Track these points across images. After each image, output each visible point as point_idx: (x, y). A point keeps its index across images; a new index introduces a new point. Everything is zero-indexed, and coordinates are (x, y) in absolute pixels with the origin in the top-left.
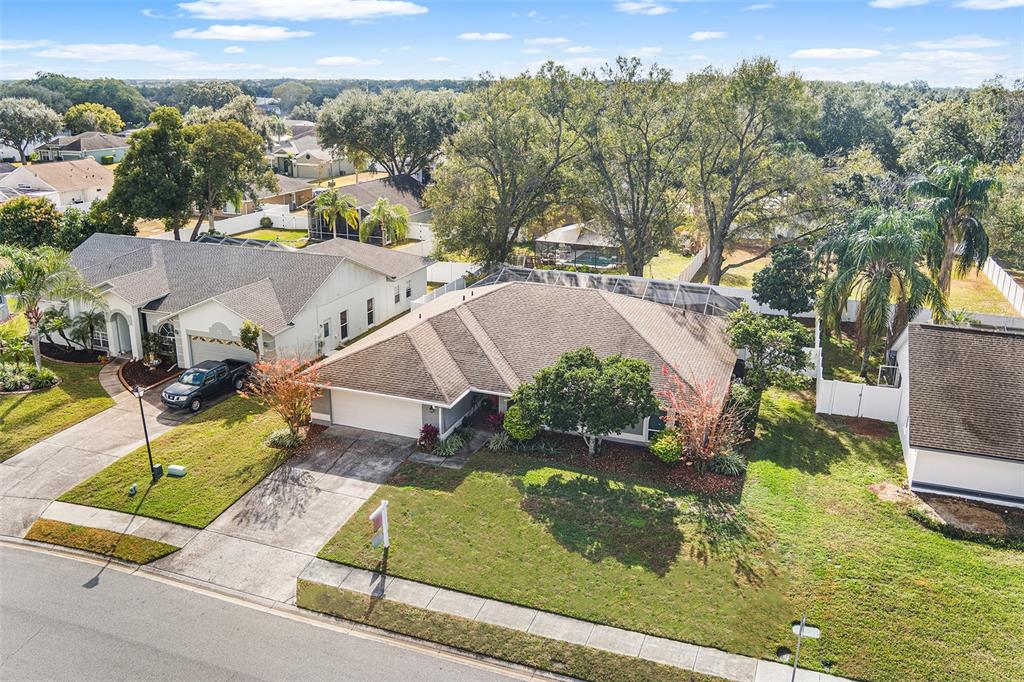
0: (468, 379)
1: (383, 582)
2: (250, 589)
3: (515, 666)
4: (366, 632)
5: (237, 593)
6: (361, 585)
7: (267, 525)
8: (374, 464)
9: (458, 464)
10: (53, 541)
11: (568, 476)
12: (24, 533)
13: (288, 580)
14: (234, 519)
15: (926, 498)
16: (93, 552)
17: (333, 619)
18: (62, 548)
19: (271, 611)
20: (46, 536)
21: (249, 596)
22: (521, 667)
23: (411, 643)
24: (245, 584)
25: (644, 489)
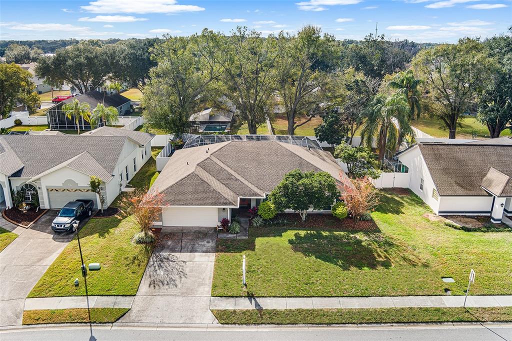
0: (235, 192)
1: (255, 301)
2: (187, 321)
3: (347, 325)
4: (266, 328)
5: (182, 325)
6: (245, 305)
7: (171, 286)
8: (203, 243)
9: (245, 236)
10: (44, 322)
11: (302, 233)
12: (20, 321)
13: (205, 312)
14: (149, 286)
15: (446, 217)
16: (76, 323)
17: (244, 325)
18: (53, 325)
19: (209, 330)
20: (37, 320)
21: (190, 325)
22: (350, 325)
23: (292, 327)
24: (183, 319)
25: (339, 233)
